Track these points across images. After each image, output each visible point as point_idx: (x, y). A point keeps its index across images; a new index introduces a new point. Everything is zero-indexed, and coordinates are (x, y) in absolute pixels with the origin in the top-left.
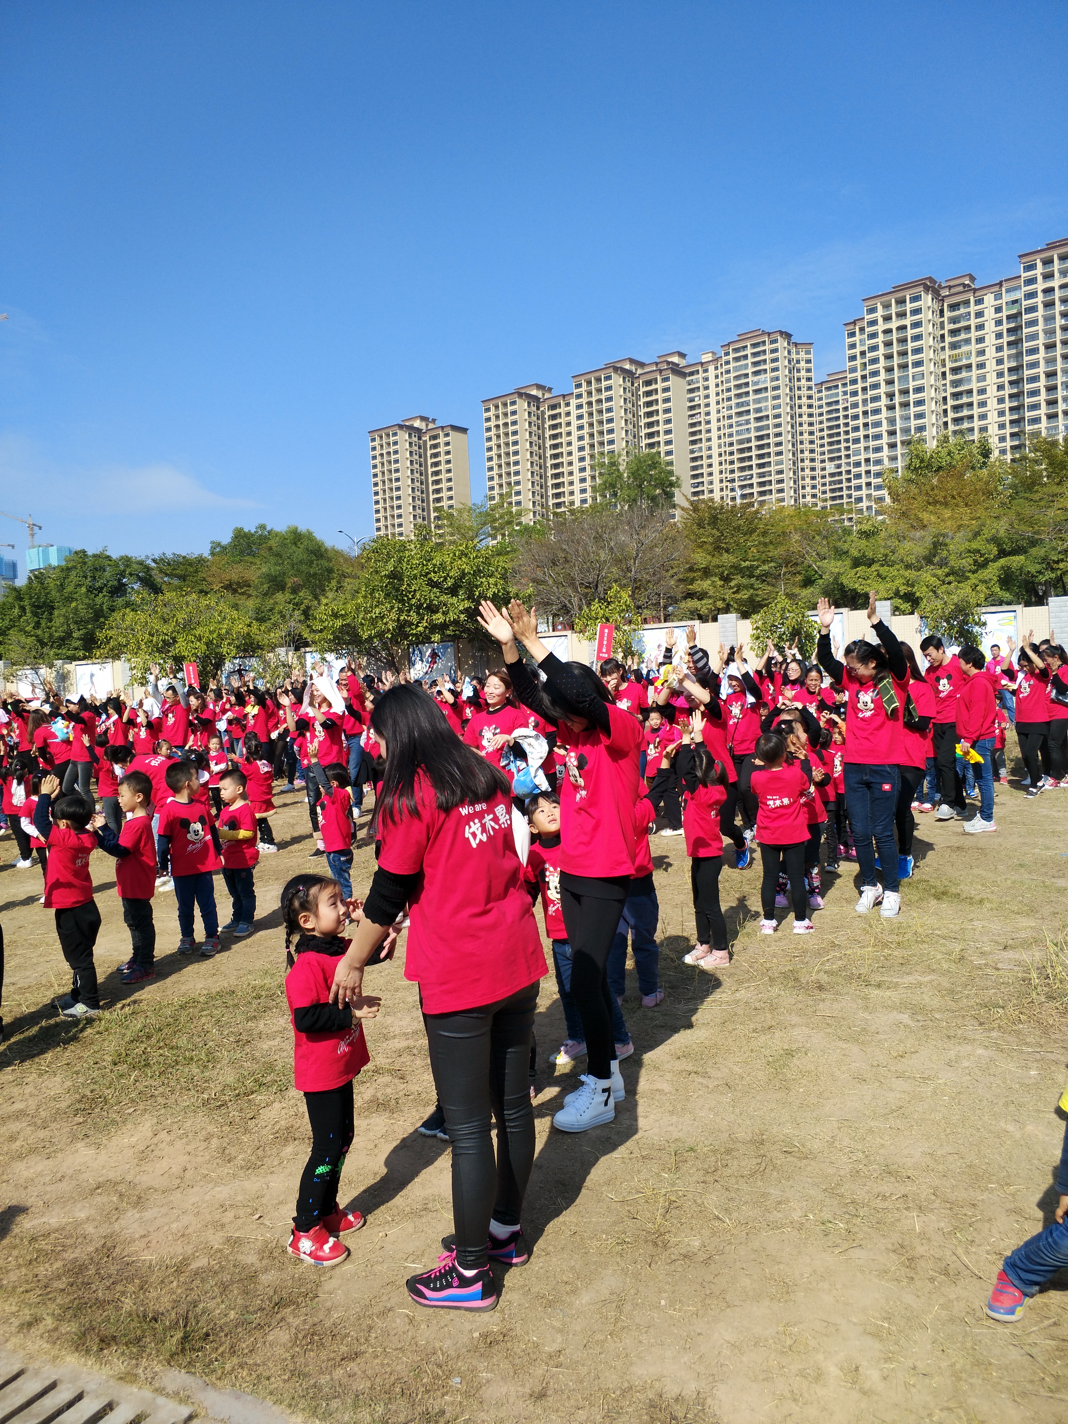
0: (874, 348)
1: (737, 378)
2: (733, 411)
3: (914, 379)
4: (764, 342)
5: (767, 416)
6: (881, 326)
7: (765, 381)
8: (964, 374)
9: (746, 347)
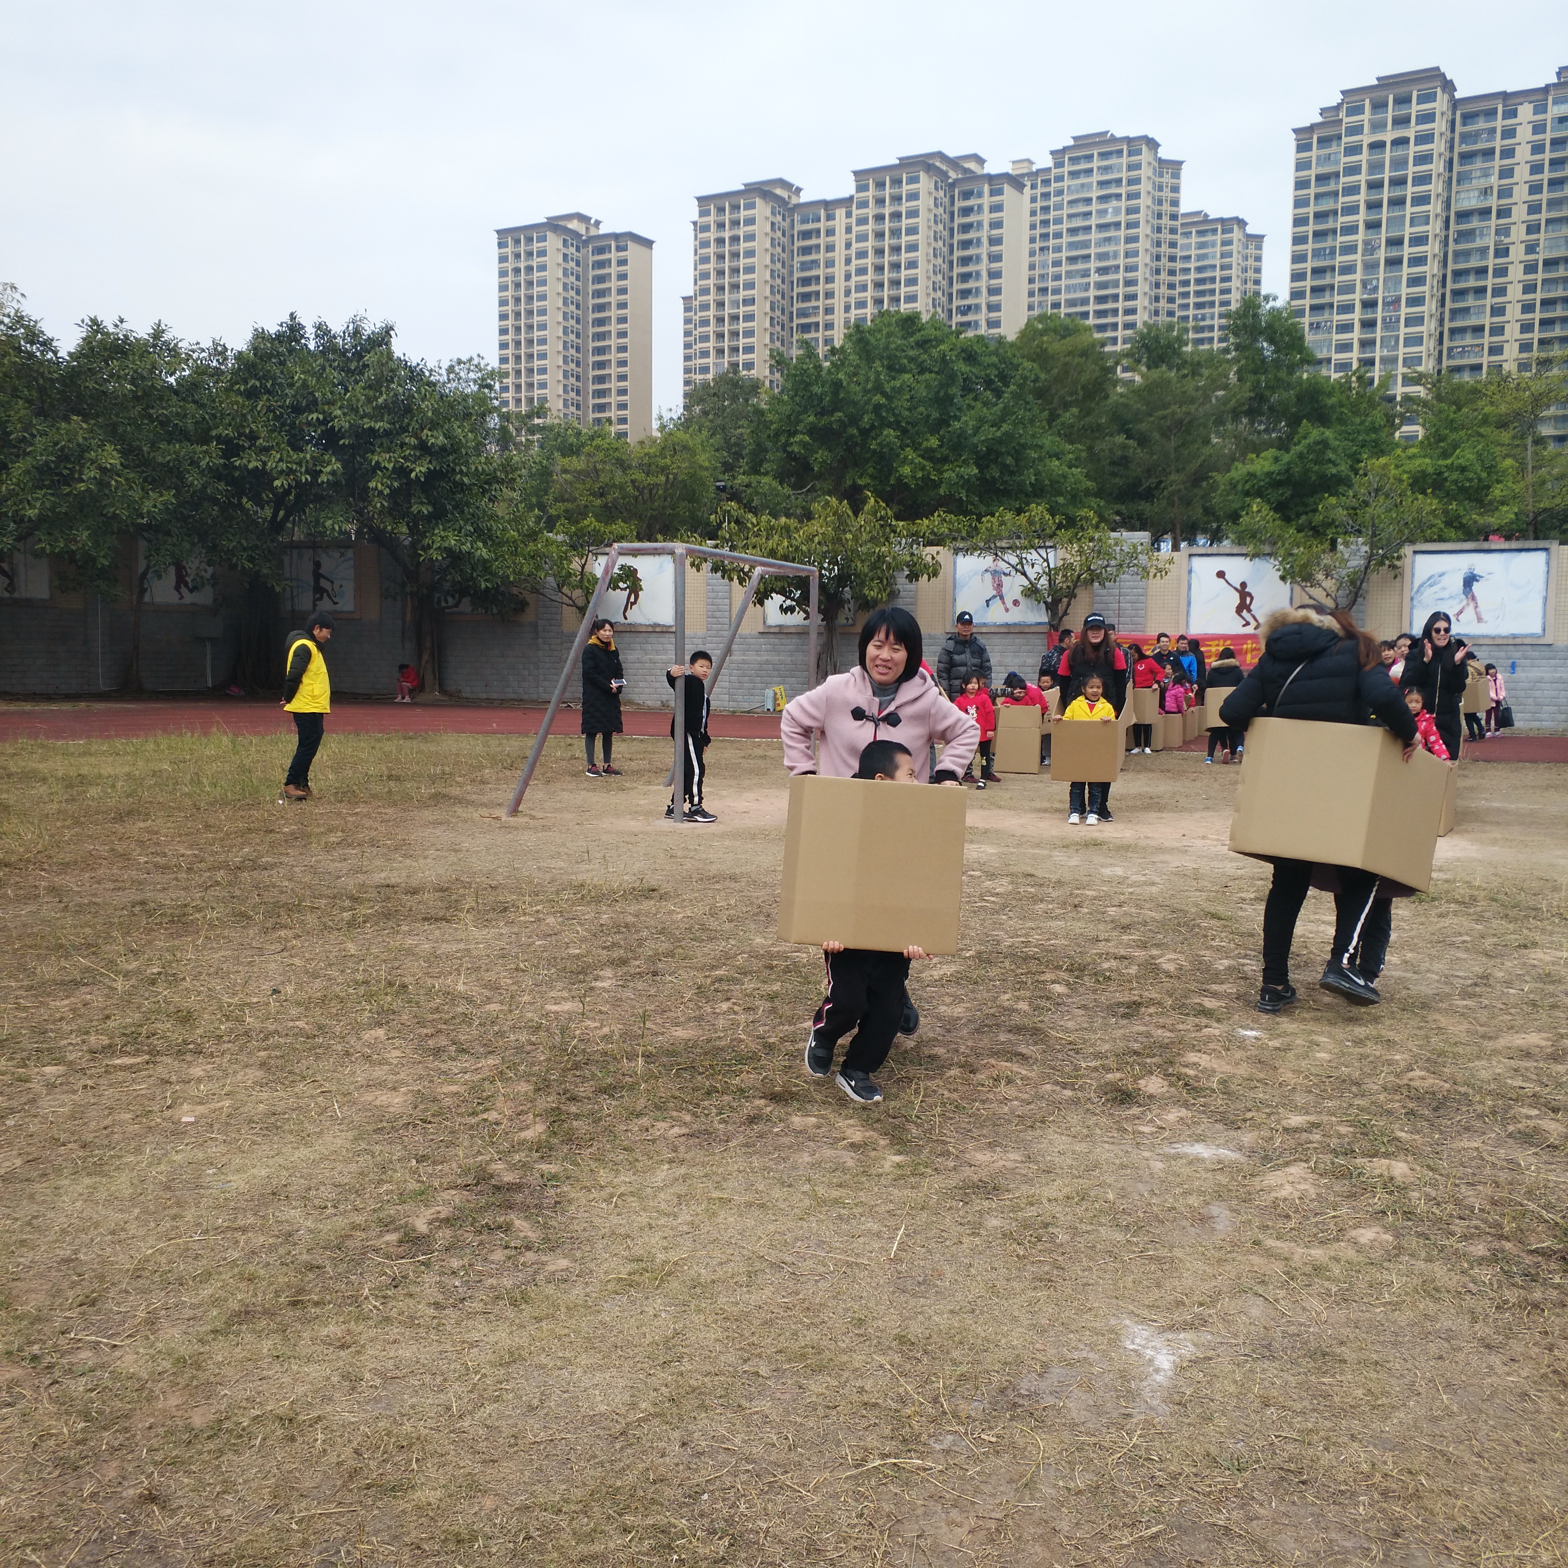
0: (1353, 170)
1: (1073, 203)
2: (1064, 254)
4: (1120, 152)
5: (1117, 267)
6: (1368, 136)
7: (1117, 212)
8: (1475, 223)
9: (1092, 156)
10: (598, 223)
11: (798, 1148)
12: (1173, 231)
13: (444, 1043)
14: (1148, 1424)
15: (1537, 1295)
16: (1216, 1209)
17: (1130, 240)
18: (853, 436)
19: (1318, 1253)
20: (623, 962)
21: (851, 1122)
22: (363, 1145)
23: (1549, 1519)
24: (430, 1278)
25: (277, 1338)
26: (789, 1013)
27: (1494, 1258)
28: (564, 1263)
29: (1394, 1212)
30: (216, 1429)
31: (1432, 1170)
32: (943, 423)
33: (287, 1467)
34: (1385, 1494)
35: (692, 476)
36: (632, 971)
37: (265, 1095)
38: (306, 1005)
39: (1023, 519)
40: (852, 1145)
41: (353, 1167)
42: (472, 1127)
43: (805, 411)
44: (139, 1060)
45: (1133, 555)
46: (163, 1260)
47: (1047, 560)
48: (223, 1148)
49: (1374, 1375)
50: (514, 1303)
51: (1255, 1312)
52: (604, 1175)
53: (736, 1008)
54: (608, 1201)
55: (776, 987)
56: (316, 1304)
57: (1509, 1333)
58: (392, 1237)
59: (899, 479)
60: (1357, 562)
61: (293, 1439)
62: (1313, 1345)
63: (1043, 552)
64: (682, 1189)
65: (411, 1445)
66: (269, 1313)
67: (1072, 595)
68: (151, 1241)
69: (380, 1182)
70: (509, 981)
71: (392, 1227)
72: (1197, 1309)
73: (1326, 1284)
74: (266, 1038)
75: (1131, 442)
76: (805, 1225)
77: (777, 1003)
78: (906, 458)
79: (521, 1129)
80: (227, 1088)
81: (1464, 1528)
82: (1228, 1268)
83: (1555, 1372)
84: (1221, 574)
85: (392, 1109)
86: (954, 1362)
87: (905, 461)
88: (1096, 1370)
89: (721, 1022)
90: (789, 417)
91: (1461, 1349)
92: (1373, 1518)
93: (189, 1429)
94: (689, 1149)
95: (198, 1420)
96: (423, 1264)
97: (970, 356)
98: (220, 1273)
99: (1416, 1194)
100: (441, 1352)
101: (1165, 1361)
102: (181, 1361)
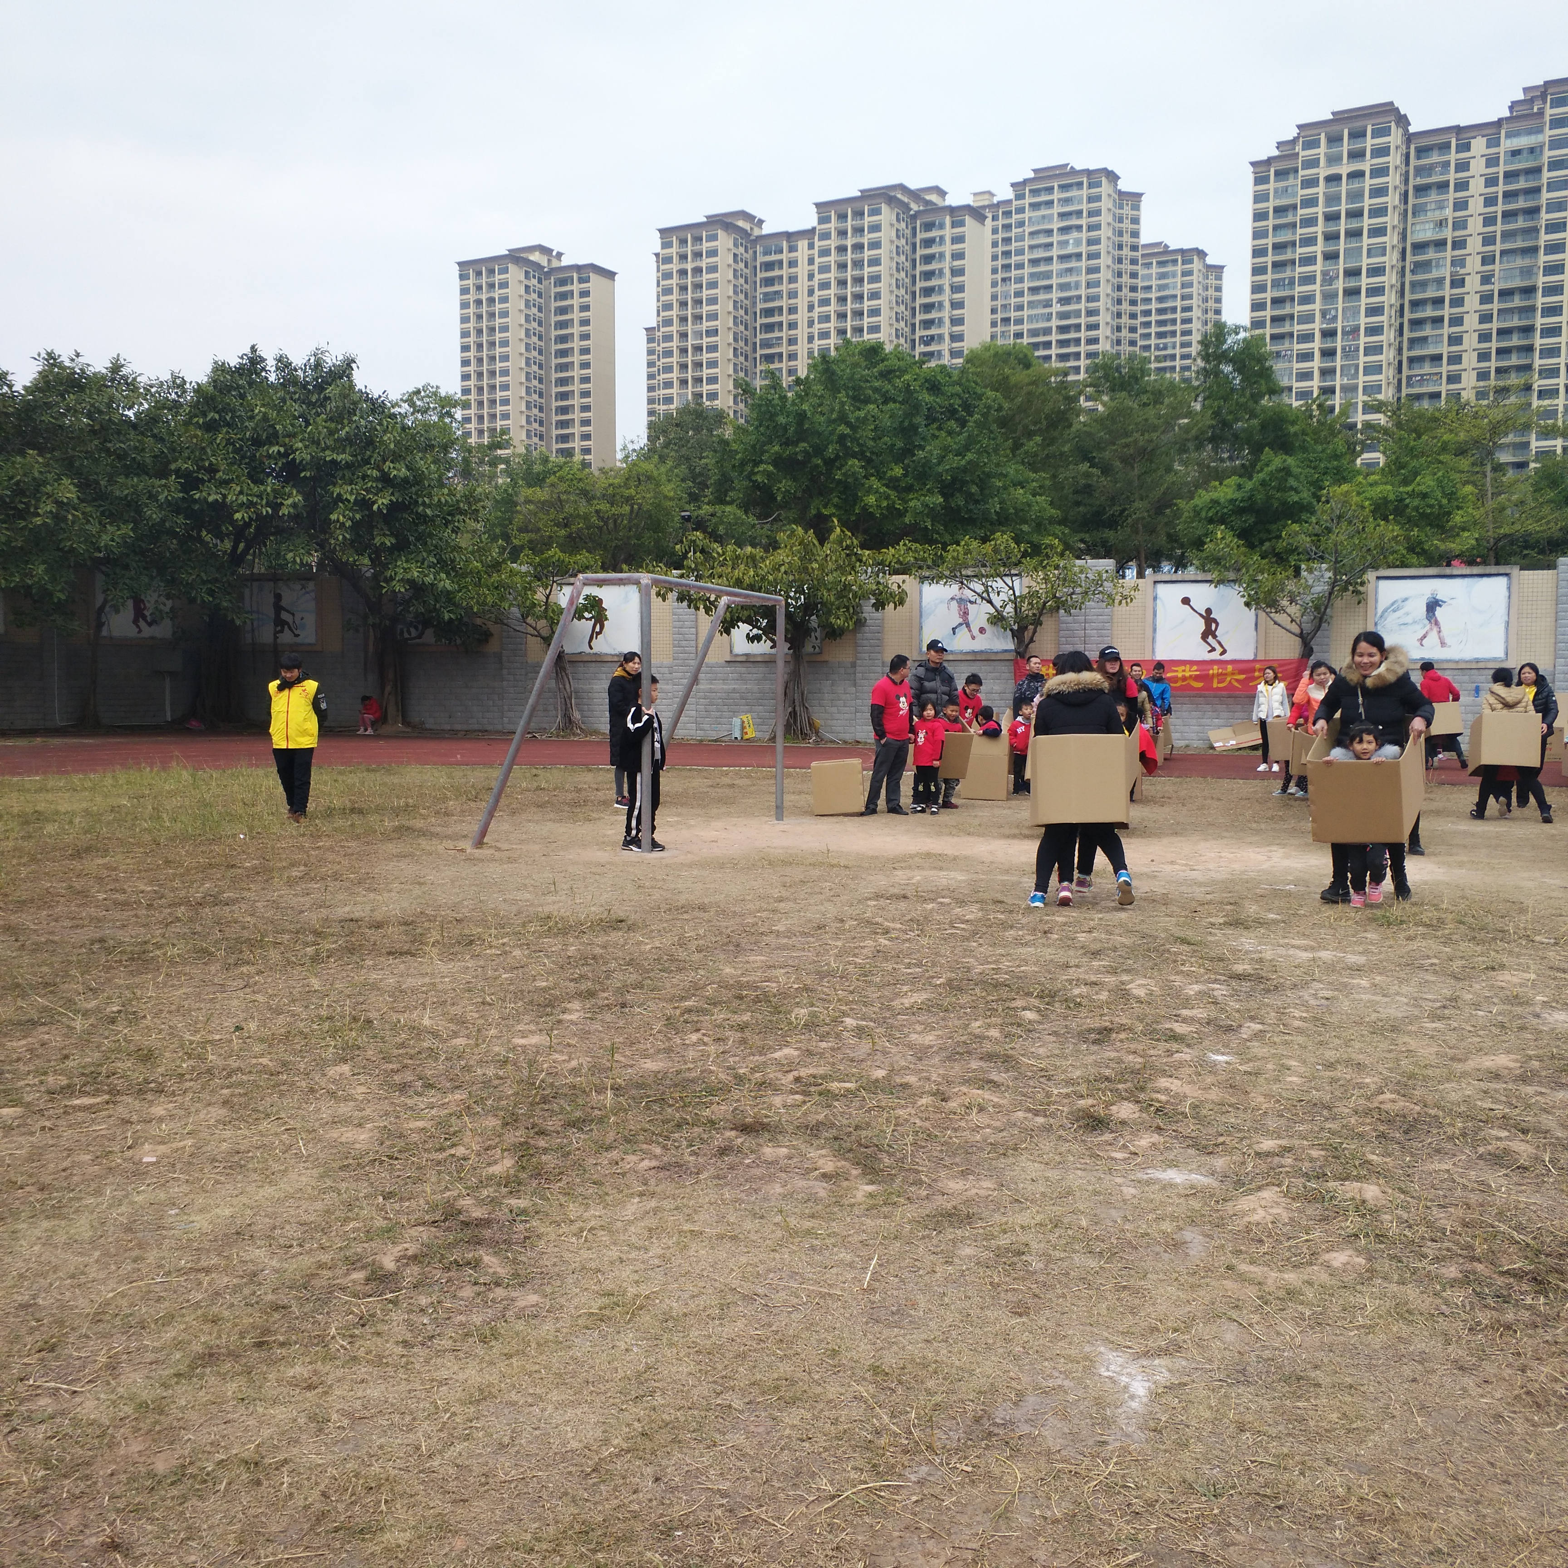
1: (1033, 234)
4: (1080, 184)
5: (1079, 297)
6: (1323, 172)
7: (1077, 244)
8: (1430, 254)
9: (1052, 188)
10: (559, 255)
11: (770, 1179)
12: (1134, 262)
13: (410, 1078)
14: (1124, 1451)
15: (1510, 1317)
16: (1188, 1235)
17: (1090, 270)
18: (817, 466)
19: (1291, 1277)
20: (591, 994)
21: (823, 1152)
22: (329, 1183)
23: (1525, 1540)
24: (398, 1316)
25: (242, 1381)
26: (759, 1043)
27: (1466, 1280)
28: (533, 1298)
29: (1367, 1235)
30: (180, 1474)
31: (1403, 1192)
32: (908, 452)
33: (251, 1512)
34: (1361, 1517)
35: (658, 506)
36: (600, 1003)
37: (228, 1134)
38: (270, 1042)
39: (988, 547)
40: (824, 1176)
41: (319, 1205)
42: (439, 1163)
43: (770, 442)
44: (99, 1100)
45: (1099, 582)
46: (124, 1303)
47: (1012, 588)
48: (185, 1188)
49: (1349, 1399)
50: (484, 1340)
51: (1229, 1337)
52: (573, 1210)
53: (706, 1039)
54: (578, 1234)
55: (746, 1017)
56: (282, 1345)
57: (1482, 1356)
58: (359, 1275)
59: (865, 508)
60: (1320, 588)
61: (258, 1483)
62: (1288, 1370)
63: (1008, 580)
64: (652, 1222)
65: (379, 1486)
66: (234, 1355)
67: (1038, 623)
68: (112, 1284)
69: (347, 1220)
70: (476, 1015)
71: (359, 1264)
72: (1171, 1335)
73: (1300, 1308)
74: (229, 1076)
75: (1094, 470)
76: (777, 1256)
77: (747, 1034)
78: (871, 487)
79: (489, 1165)
80: (190, 1127)
81: (1439, 1551)
82: (1202, 1293)
83: (1528, 1393)
84: (1186, 601)
85: (358, 1146)
86: (929, 1392)
87: (869, 491)
88: (1071, 1397)
89: (691, 1054)
90: (754, 447)
91: (1434, 1371)
92: (1349, 1542)
93: (151, 1475)
94: (659, 1182)
95: (161, 1466)
96: (391, 1301)
97: (934, 387)
98: (183, 1316)
99: (1388, 1217)
100: (410, 1391)
101: (1140, 1388)
102: (143, 1406)
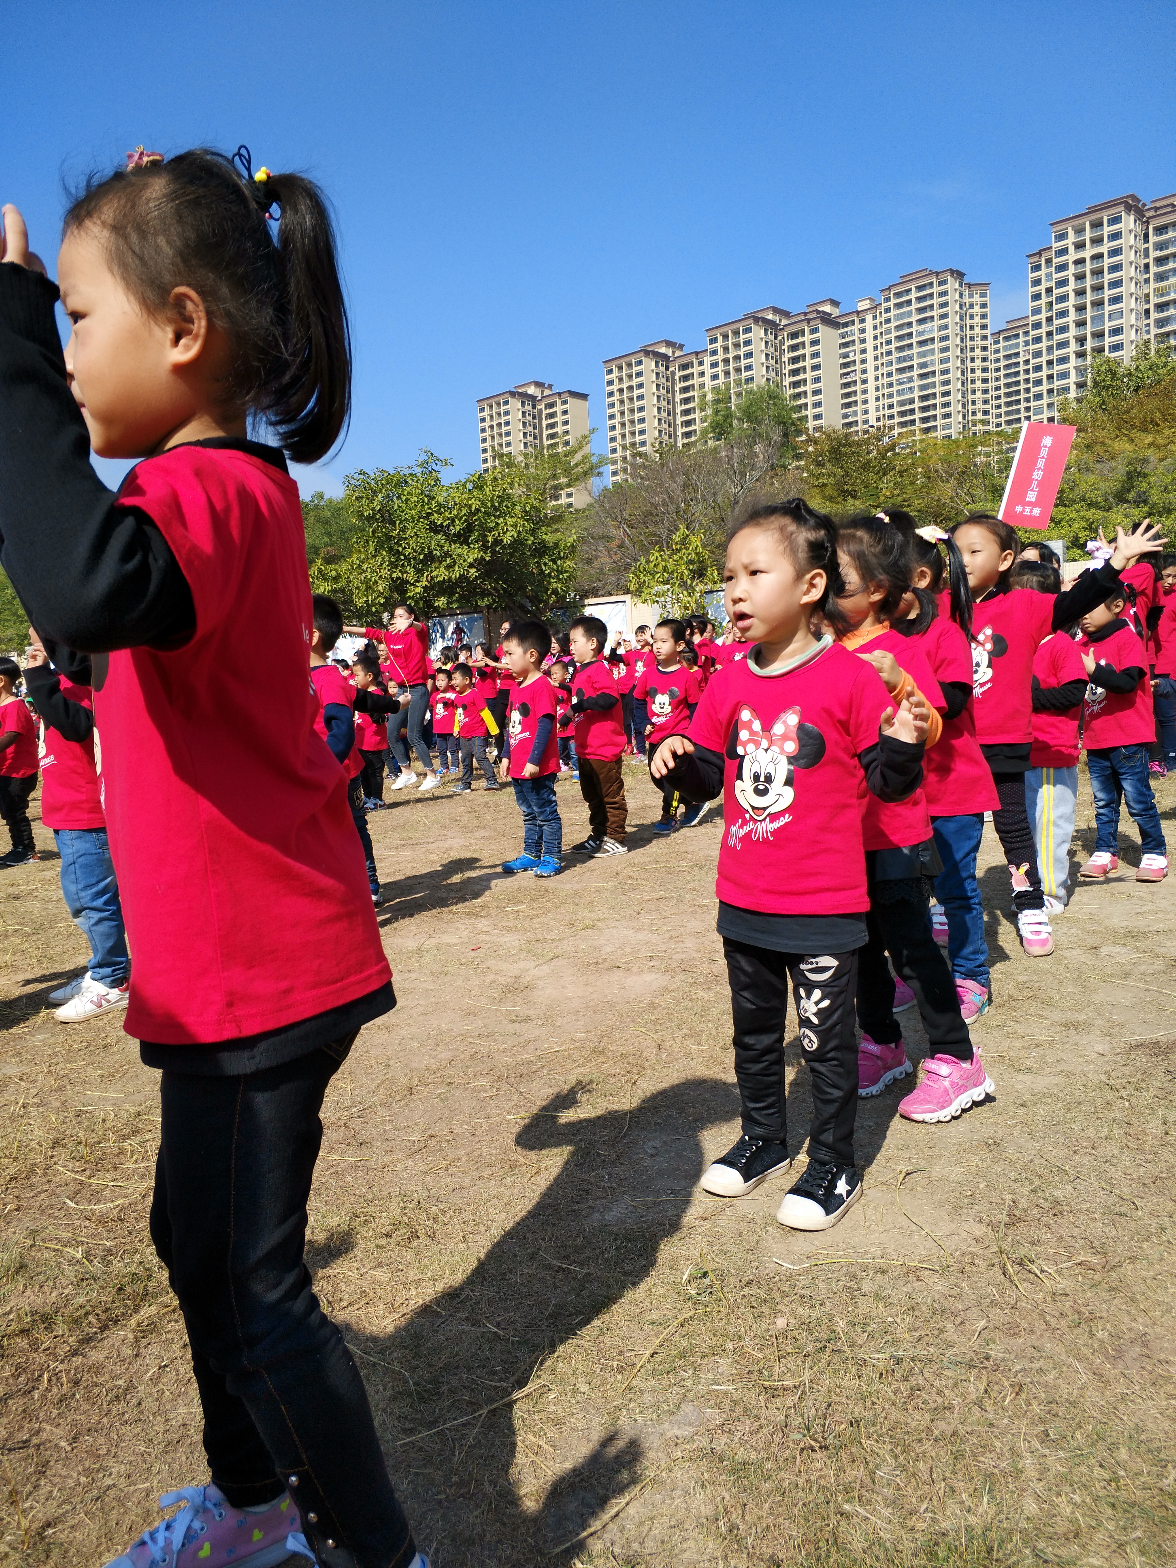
0: (1063, 283)
1: (898, 328)
2: (894, 367)
3: (1110, 319)
4: (931, 284)
5: (934, 372)
6: (1072, 255)
7: (932, 331)
9: (910, 290)
17: (945, 349)
